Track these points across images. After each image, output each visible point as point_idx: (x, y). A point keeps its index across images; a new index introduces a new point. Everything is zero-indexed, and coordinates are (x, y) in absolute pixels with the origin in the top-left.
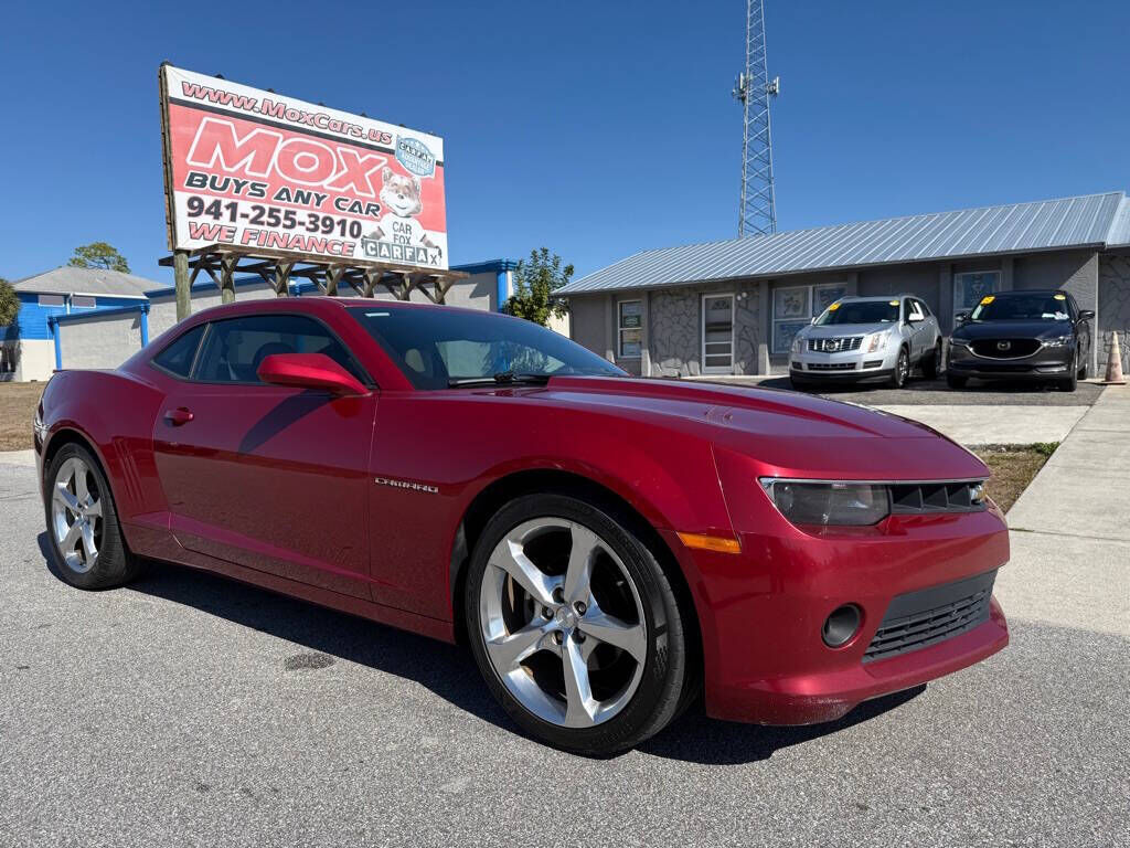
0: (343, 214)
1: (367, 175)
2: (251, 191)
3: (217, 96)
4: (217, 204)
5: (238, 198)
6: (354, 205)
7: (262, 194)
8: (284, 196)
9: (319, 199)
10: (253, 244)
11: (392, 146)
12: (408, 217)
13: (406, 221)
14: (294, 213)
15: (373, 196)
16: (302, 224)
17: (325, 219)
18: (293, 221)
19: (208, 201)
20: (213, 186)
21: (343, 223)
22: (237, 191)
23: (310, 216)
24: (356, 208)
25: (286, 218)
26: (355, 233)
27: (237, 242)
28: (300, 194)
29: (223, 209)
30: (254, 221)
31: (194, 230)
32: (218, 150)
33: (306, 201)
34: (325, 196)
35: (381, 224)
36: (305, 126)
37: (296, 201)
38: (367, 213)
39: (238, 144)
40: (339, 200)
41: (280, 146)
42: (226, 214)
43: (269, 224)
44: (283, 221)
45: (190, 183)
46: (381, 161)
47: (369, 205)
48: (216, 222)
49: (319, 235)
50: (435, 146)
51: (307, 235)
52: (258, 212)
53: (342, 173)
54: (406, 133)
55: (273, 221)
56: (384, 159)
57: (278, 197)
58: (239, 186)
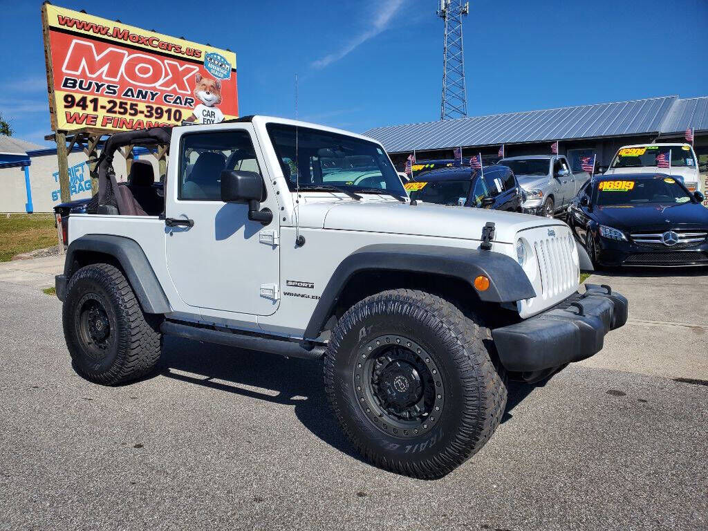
0: (169, 105)
1: (185, 79)
2: (108, 90)
3: (82, 25)
4: (84, 99)
5: (98, 95)
6: (176, 100)
7: (115, 92)
8: (130, 93)
9: (153, 95)
10: (109, 127)
11: (202, 59)
12: (212, 106)
13: (211, 109)
14: (136, 105)
15: (189, 93)
16: (142, 112)
17: (157, 109)
18: (136, 110)
19: (78, 97)
20: (81, 87)
21: (169, 111)
22: (98, 90)
23: (147, 107)
24: (178, 101)
25: (131, 109)
26: (177, 117)
27: (99, 125)
28: (140, 92)
29: (88, 103)
30: (110, 111)
31: (69, 118)
32: (84, 62)
33: (144, 97)
34: (157, 94)
35: (194, 112)
36: (143, 46)
37: (138, 97)
38: (185, 104)
39: (97, 58)
40: (166, 96)
41: (126, 60)
42: (91, 106)
43: (120, 113)
44: (129, 111)
45: (65, 85)
46: (193, 69)
47: (187, 99)
48: (84, 112)
49: (153, 120)
50: (231, 58)
51: (145, 120)
52: (112, 104)
53: (168, 78)
54: (211, 50)
55: (122, 110)
56: (196, 68)
57: (126, 94)
58: (99, 87)
